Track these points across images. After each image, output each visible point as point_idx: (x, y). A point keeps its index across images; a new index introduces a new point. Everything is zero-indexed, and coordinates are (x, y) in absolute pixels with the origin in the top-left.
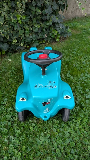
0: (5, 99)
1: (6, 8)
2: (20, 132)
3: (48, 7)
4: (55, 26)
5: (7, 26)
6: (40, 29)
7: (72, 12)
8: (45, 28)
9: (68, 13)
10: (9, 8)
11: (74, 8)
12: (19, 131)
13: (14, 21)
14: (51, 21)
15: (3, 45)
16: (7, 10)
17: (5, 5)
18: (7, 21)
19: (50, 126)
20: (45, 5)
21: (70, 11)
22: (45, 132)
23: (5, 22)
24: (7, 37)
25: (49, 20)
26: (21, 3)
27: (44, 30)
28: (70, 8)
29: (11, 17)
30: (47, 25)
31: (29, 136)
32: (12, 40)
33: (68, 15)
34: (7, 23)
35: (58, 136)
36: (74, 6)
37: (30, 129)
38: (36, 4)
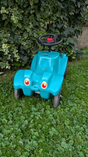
0: (22, 101)
1: (31, 26)
2: (38, 134)
3: (66, 29)
4: (71, 48)
5: (30, 41)
6: (57, 48)
7: (83, 43)
8: (62, 47)
9: (80, 43)
10: (34, 26)
11: (86, 39)
12: (36, 133)
13: (36, 37)
14: (68, 41)
15: (24, 57)
16: (32, 28)
17: (30, 23)
18: (30, 36)
19: (72, 133)
20: (63, 28)
21: (82, 42)
22: (67, 138)
23: (28, 37)
24: (28, 52)
25: (66, 41)
26: (44, 24)
27: (61, 49)
28: (82, 39)
29: (34, 33)
30: (64, 45)
31: (48, 140)
32: (32, 54)
33: (80, 45)
34: (30, 38)
35: (84, 144)
36: (85, 38)
37: (49, 134)
38: (56, 26)
